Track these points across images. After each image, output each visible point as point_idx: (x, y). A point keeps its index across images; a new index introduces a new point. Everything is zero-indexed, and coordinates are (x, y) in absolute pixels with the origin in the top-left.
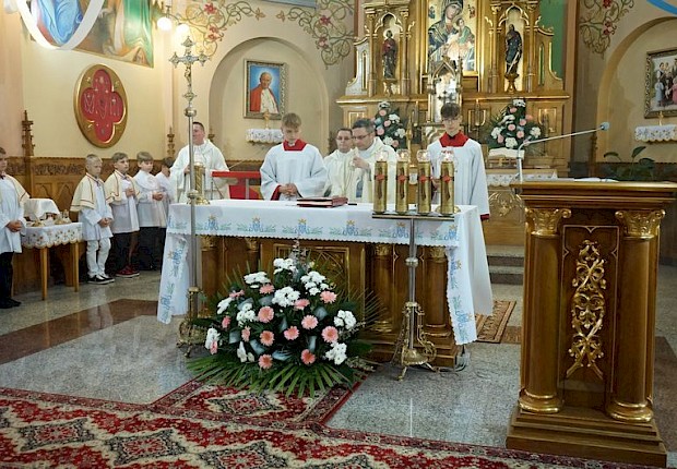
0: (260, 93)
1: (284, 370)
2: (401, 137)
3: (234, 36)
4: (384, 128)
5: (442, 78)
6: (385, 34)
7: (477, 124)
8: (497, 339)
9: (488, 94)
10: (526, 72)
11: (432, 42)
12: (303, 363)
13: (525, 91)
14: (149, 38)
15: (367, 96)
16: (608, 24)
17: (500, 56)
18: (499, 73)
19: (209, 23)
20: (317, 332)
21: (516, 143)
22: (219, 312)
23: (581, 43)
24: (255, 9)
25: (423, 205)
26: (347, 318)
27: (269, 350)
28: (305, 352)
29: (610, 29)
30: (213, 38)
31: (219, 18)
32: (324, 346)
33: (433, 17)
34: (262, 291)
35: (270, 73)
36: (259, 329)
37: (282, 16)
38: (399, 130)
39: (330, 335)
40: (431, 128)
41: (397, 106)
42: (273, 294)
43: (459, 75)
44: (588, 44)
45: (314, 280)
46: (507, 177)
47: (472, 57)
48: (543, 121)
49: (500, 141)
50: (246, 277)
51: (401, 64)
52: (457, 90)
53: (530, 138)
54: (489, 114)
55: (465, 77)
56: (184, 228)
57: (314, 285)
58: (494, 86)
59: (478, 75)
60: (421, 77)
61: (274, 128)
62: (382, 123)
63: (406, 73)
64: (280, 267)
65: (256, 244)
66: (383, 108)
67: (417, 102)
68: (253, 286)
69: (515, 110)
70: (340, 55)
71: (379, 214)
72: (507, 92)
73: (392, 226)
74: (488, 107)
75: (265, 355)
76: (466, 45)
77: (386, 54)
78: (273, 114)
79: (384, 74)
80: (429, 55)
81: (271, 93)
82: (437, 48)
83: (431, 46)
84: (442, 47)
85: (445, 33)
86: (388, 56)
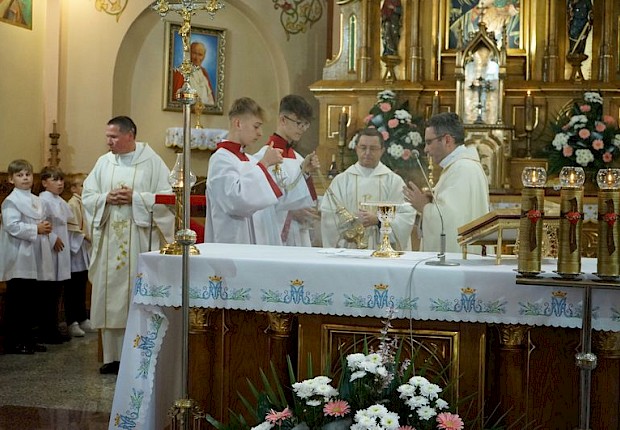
2: (415, 144)
4: (389, 130)
5: (476, 55)
7: (529, 128)
10: (597, 52)
11: (455, 3)
17: (560, 28)
18: (557, 53)
21: (591, 157)
34: (329, 410)
35: (203, 43)
38: (412, 134)
41: (405, 98)
42: (351, 417)
43: (503, 56)
47: (517, 29)
49: (567, 153)
50: (296, 386)
51: (408, 34)
52: (501, 76)
53: (612, 150)
54: (543, 113)
55: (508, 57)
56: (167, 294)
57: (424, 401)
58: (552, 72)
59: (527, 54)
60: (440, 55)
61: (208, 127)
62: (385, 123)
63: (418, 49)
64: (359, 369)
65: (287, 325)
66: (385, 100)
67: (437, 93)
68: (310, 403)
69: (588, 108)
70: (308, 19)
71: (528, 277)
72: (572, 80)
73: (543, 297)
74: (543, 103)
76: (507, 11)
77: (386, 20)
78: (206, 106)
79: (382, 49)
80: (451, 23)
81: (205, 74)
82: (464, 13)
83: (455, 10)
84: (471, 11)
86: (391, 23)
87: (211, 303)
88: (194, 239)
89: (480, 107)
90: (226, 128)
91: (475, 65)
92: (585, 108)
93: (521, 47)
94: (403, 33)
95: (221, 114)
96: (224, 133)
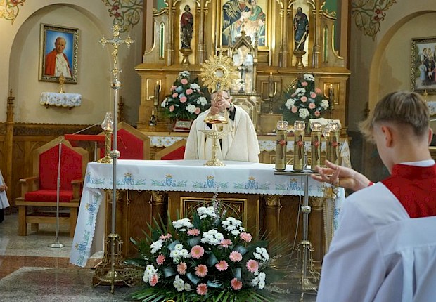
0: (55, 57)
1: (221, 295)
2: (203, 104)
4: (186, 95)
5: (239, 50)
7: (271, 95)
9: (279, 68)
10: (312, 50)
11: (226, 17)
12: (233, 289)
13: (311, 67)
15: (165, 65)
16: (379, 12)
18: (288, 49)
21: (308, 113)
22: (153, 251)
23: (353, 25)
27: (204, 280)
28: (233, 281)
29: (380, 16)
30: (14, 2)
34: (190, 233)
35: (64, 38)
36: (194, 264)
38: (200, 98)
39: (252, 266)
41: (196, 76)
42: (201, 235)
44: (360, 27)
45: (232, 224)
47: (263, 34)
48: (329, 95)
49: (294, 111)
50: (174, 223)
51: (197, 36)
52: (255, 64)
53: (320, 109)
54: (279, 86)
55: (258, 51)
56: (103, 183)
57: (235, 227)
58: (285, 62)
59: (270, 50)
60: (216, 50)
61: (68, 92)
62: (184, 91)
63: (203, 46)
64: (203, 214)
65: (162, 198)
66: (184, 77)
68: (181, 230)
69: (306, 84)
70: (131, 23)
71: (280, 171)
72: (296, 67)
73: (286, 181)
74: (279, 80)
75: (202, 284)
76: (257, 23)
78: (67, 78)
79: (181, 45)
80: (223, 30)
81: (65, 58)
82: (231, 23)
83: (226, 21)
84: (235, 23)
85: (239, 11)
86: (186, 29)
87: (125, 187)
88: (119, 155)
89: (242, 82)
90: (80, 93)
91: (239, 56)
92: (304, 84)
93: (266, 45)
94: (194, 34)
95: (75, 84)
96: (78, 96)
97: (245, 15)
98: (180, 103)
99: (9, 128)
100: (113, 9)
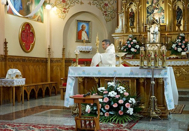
0: (82, 32)
2: (138, 48)
3: (72, 11)
4: (131, 44)
5: (152, 26)
6: (130, 10)
7: (166, 43)
8: (180, 113)
9: (170, 32)
10: (184, 23)
11: (148, 12)
12: (119, 115)
13: (184, 30)
14: (42, 12)
15: (124, 33)
17: (174, 18)
18: (174, 24)
19: (63, 6)
20: (123, 105)
21: (181, 50)
24: (80, 1)
25: (156, 64)
26: (133, 100)
27: (108, 111)
30: (64, 12)
31: (67, 4)
32: (126, 109)
33: (148, 3)
34: (104, 92)
35: (85, 25)
36: (104, 105)
37: (90, 4)
38: (137, 45)
39: (128, 106)
40: (149, 45)
41: (135, 37)
43: (159, 25)
45: (121, 89)
46: (179, 62)
47: (164, 18)
49: (176, 49)
50: (98, 89)
51: (136, 21)
52: (159, 30)
53: (187, 48)
54: (170, 39)
55: (161, 26)
56: (74, 74)
57: (122, 90)
58: (172, 29)
59: (166, 25)
60: (144, 26)
61: (87, 46)
63: (138, 25)
64: (110, 85)
66: (130, 37)
67: (143, 35)
68: (101, 91)
69: (181, 37)
70: (112, 18)
71: (142, 67)
72: (177, 31)
74: (170, 37)
75: (107, 113)
76: (161, 14)
77: (130, 17)
79: (130, 25)
80: (147, 18)
81: (86, 32)
82: (150, 15)
83: (148, 14)
84: (152, 14)
85: (153, 9)
86: (132, 18)
89: (154, 38)
90: (92, 46)
93: (165, 23)
94: (135, 20)
95: (90, 42)
96: (91, 47)
97: (156, 11)
98: (128, 48)
99: (63, 60)
100: (104, 13)
